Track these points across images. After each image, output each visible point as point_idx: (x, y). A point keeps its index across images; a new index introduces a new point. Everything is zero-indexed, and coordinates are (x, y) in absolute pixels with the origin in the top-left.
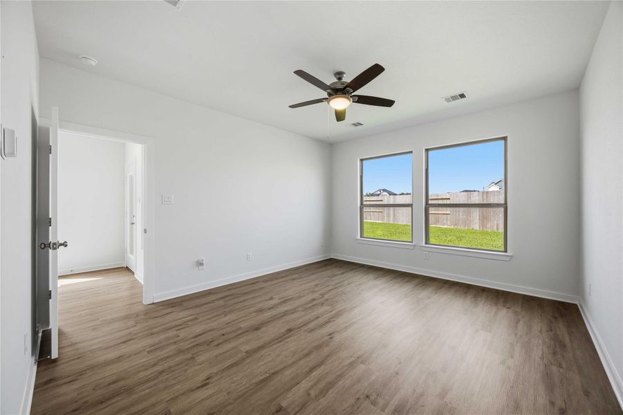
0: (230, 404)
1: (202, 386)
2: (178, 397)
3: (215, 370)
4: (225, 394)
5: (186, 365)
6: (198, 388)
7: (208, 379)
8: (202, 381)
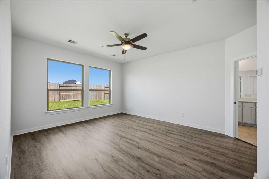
0: (186, 156)
1: (186, 165)
2: (195, 170)
3: (176, 165)
4: (184, 158)
5: (180, 177)
6: (188, 166)
7: (182, 165)
8: (184, 166)
